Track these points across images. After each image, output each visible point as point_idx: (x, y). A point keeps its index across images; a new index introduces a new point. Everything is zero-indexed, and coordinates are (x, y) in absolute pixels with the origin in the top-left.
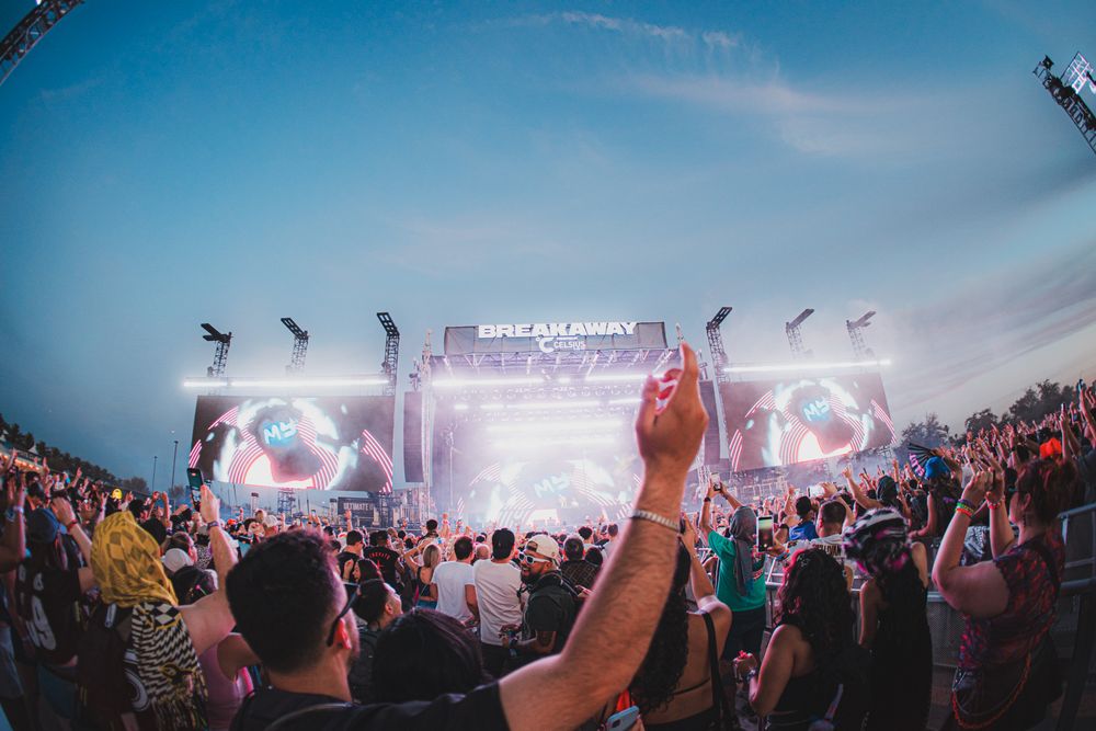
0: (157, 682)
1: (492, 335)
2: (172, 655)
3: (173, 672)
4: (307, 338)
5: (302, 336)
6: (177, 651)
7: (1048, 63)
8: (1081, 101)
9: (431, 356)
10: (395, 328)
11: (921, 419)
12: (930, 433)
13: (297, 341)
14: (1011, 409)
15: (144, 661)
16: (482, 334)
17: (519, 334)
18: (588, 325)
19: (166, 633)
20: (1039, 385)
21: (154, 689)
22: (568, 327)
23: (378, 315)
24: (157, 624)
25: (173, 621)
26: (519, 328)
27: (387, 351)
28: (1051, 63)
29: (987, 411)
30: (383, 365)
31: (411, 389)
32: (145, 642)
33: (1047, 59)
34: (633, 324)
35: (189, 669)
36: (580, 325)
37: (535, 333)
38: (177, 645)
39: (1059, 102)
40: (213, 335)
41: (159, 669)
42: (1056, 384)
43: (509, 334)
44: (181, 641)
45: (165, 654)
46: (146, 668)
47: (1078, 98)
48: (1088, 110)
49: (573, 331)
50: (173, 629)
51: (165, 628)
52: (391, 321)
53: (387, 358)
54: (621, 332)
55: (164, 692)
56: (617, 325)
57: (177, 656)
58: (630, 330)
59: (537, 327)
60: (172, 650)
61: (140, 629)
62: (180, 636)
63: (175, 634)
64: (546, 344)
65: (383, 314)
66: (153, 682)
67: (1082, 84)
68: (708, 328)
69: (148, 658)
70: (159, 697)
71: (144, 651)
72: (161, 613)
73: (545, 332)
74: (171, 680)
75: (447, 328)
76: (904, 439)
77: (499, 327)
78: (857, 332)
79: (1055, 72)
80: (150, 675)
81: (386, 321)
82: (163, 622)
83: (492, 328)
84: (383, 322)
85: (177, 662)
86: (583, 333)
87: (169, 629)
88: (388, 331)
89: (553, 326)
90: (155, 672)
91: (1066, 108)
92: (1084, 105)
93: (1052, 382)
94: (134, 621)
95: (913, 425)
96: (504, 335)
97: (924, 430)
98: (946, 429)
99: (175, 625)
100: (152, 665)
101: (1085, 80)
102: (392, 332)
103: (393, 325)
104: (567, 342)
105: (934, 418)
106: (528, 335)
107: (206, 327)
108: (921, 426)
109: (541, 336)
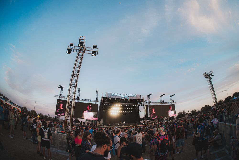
1: (114, 95)
11: (182, 111)
12: (183, 113)
17: (118, 95)
22: (126, 95)
34: (136, 95)
37: (121, 95)
43: (117, 95)
49: (127, 96)
54: (134, 96)
64: (123, 97)
76: (178, 114)
78: (171, 97)
95: (180, 112)
97: (182, 113)
108: (182, 112)
109: (122, 96)
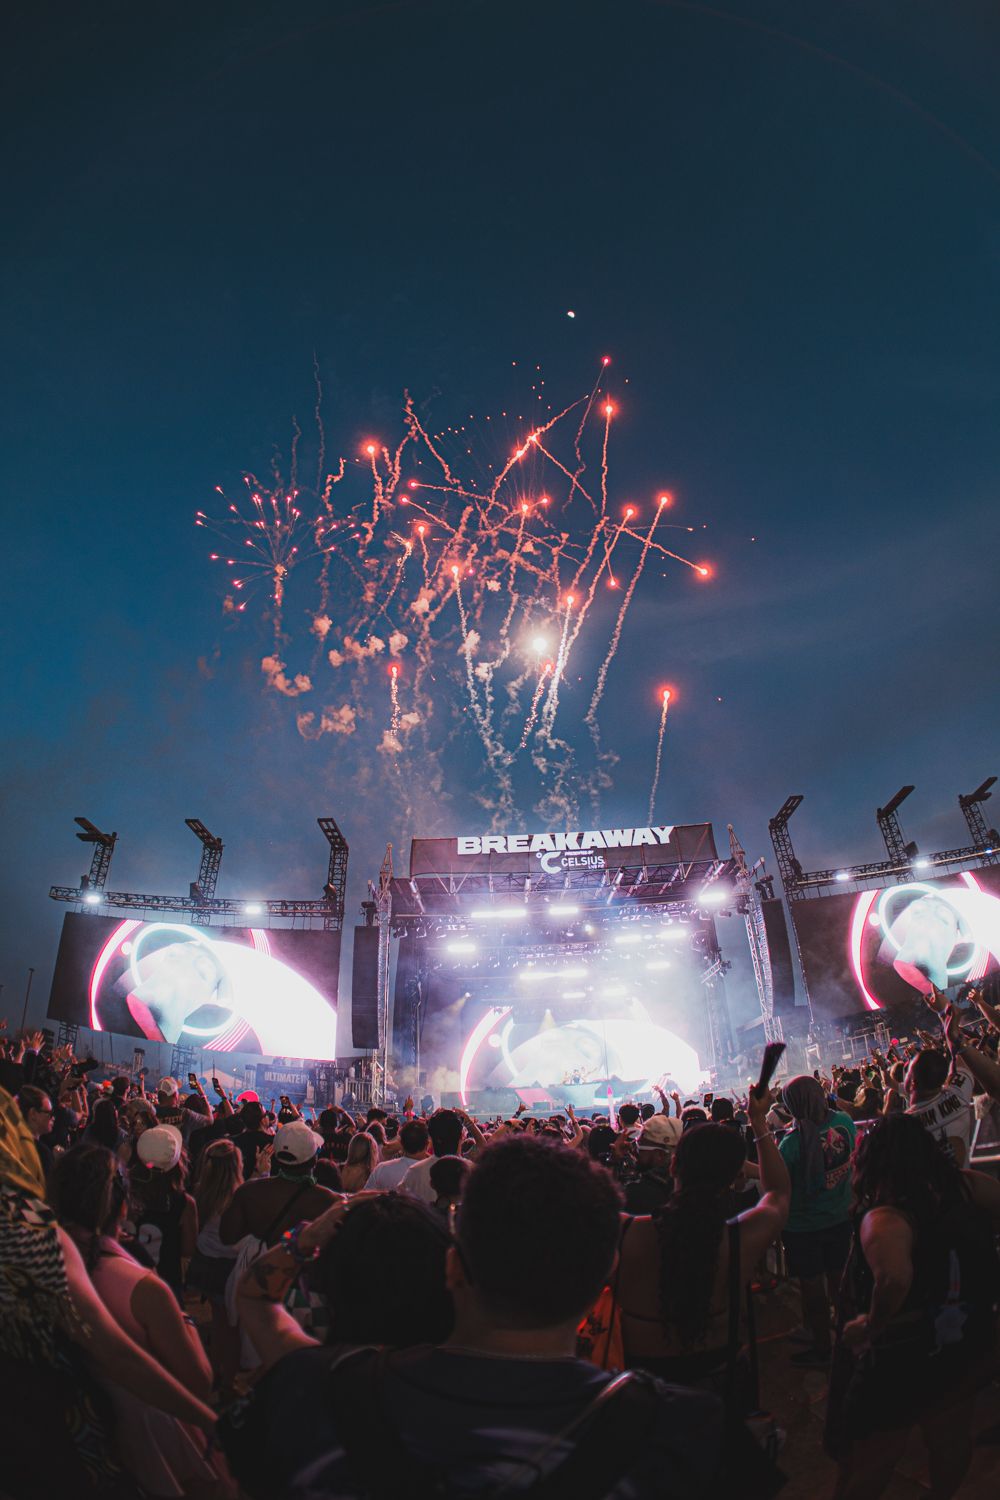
1: (476, 850)
4: (220, 848)
5: (213, 846)
9: (392, 879)
10: (343, 840)
13: (207, 852)
16: (462, 850)
17: (513, 848)
22: (580, 838)
26: (513, 839)
27: (331, 870)
30: (326, 888)
31: (362, 922)
34: (669, 829)
36: (596, 834)
37: (535, 846)
40: (91, 834)
43: (500, 849)
45: (19, 1255)
49: (587, 843)
52: (336, 830)
53: (331, 880)
54: (653, 841)
56: (646, 831)
58: (665, 839)
59: (537, 838)
64: (551, 862)
65: (326, 820)
68: (770, 828)
73: (549, 845)
75: (413, 841)
77: (486, 839)
78: (975, 809)
81: (330, 829)
83: (476, 840)
84: (325, 831)
85: (34, 1271)
86: (601, 844)
88: (333, 844)
89: (559, 836)
96: (493, 850)
102: (339, 845)
103: (340, 836)
104: (579, 857)
106: (526, 849)
107: (80, 821)
109: (544, 851)
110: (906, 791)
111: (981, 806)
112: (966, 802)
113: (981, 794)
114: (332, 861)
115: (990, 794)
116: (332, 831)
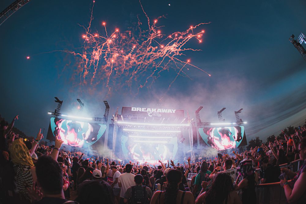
0: (21, 186)
1: (135, 110)
2: (26, 180)
3: (25, 184)
4: (83, 105)
6: (27, 179)
7: (293, 36)
8: (302, 46)
9: (118, 115)
10: (109, 106)
12: (257, 142)
13: (81, 106)
14: (280, 135)
15: (18, 179)
16: (132, 110)
17: (143, 111)
18: (162, 110)
19: (25, 173)
20: (288, 128)
21: (19, 187)
23: (104, 101)
24: (24, 170)
25: (28, 170)
26: (143, 109)
27: (106, 112)
28: (294, 36)
29: (273, 136)
30: (104, 115)
31: (111, 123)
32: (20, 174)
33: (293, 35)
34: (175, 110)
35: (30, 185)
36: (160, 110)
37: (147, 111)
38: (28, 177)
39: (296, 47)
40: (58, 101)
41: (22, 182)
42: (293, 127)
43: (140, 110)
44: (29, 177)
45: (24, 179)
46: (19, 181)
47: (301, 45)
48: (304, 49)
50: (28, 173)
51: (25, 172)
52: (107, 103)
54: (171, 112)
55: (22, 189)
56: (170, 110)
57: (27, 180)
58: (174, 112)
59: (148, 109)
60: (26, 178)
61: (19, 170)
62: (29, 175)
63: (28, 174)
64: (150, 114)
65: (106, 101)
66: (19, 186)
67: (302, 41)
68: (196, 112)
69: (20, 179)
70: (20, 190)
71: (19, 176)
72: (25, 168)
73: (150, 111)
74: (24, 187)
75: (123, 107)
77: (138, 108)
79: (295, 39)
80: (19, 183)
81: (106, 103)
82: (25, 170)
83: (135, 108)
84: (105, 104)
85: (27, 182)
86: (161, 112)
87: (26, 172)
88: (106, 106)
89: (152, 109)
90: (21, 183)
91: (298, 49)
92: (303, 48)
93: (292, 126)
94: (19, 168)
95: (252, 140)
96: (139, 111)
98: (261, 141)
99: (28, 172)
100: (20, 181)
101: (303, 40)
103: (108, 105)
104: (156, 114)
105: (258, 138)
106: (145, 111)
107: (56, 98)
108: (254, 140)
109: (149, 112)
110: (224, 109)
111: (239, 114)
112: (236, 113)
113: (239, 112)
114: (106, 110)
115: (241, 112)
116: (107, 104)
